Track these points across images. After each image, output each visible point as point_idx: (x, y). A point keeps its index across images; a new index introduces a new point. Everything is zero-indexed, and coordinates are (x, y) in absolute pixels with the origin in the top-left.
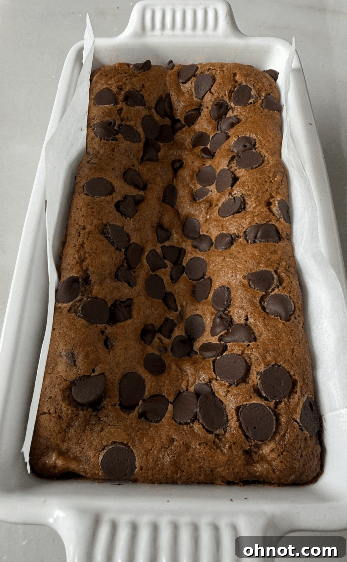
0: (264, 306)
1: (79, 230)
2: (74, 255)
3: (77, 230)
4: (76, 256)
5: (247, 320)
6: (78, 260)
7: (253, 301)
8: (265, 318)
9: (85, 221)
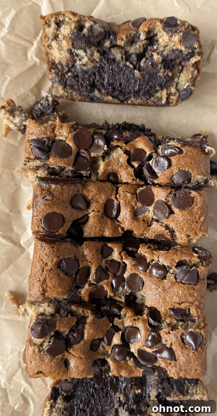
0: (183, 338)
1: (43, 266)
2: (39, 288)
3: (42, 266)
4: (41, 289)
5: (171, 345)
6: (42, 292)
7: (176, 335)
8: (182, 348)
9: (48, 259)
